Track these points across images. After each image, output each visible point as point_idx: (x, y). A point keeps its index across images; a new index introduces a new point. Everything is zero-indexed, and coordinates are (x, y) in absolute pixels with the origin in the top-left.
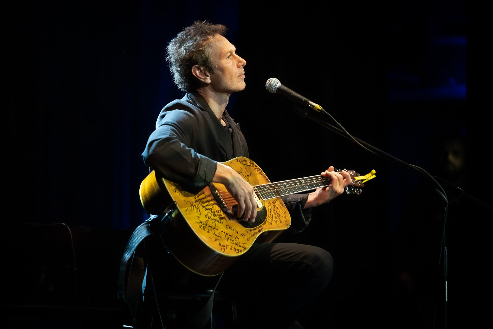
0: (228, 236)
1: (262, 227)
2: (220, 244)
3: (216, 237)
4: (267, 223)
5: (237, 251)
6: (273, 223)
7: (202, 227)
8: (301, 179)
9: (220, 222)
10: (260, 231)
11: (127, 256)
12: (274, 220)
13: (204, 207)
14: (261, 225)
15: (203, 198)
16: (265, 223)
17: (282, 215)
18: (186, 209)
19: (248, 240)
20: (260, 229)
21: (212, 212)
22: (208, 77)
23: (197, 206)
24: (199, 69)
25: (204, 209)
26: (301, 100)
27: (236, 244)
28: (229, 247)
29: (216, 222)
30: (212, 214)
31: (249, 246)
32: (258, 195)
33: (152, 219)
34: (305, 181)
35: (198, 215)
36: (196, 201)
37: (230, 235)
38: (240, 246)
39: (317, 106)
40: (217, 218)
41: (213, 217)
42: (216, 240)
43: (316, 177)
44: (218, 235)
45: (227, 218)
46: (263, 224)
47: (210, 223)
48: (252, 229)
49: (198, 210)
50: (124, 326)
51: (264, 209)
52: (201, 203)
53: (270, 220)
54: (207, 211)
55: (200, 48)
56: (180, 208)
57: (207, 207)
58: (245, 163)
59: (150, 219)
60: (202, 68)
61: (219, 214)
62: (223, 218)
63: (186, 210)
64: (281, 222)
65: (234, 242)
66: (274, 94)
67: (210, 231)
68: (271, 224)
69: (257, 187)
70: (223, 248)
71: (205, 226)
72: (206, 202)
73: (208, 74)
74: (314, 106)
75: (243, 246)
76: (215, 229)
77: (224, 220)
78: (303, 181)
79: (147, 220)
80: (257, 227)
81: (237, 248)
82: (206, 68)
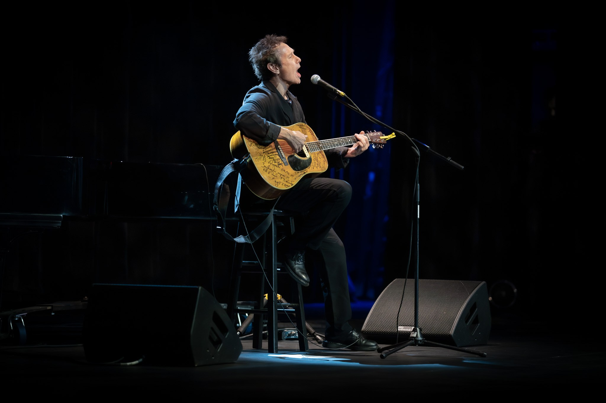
0: (281, 176)
1: (306, 171)
2: (275, 181)
3: (274, 177)
4: (311, 168)
5: (286, 186)
6: (315, 168)
7: (265, 170)
8: (340, 139)
9: (278, 167)
10: (304, 173)
11: (219, 184)
12: (316, 165)
13: (268, 156)
14: (306, 169)
15: (269, 151)
16: (309, 168)
17: (322, 163)
18: (257, 157)
19: (295, 179)
20: (305, 172)
21: (273, 160)
22: (277, 70)
23: (264, 156)
24: (272, 65)
25: (269, 157)
26: (332, 89)
27: (286, 182)
28: (281, 184)
29: (275, 167)
30: (274, 161)
31: (295, 183)
32: (307, 149)
33: (235, 161)
34: (343, 140)
35: (263, 162)
36: (264, 153)
37: (283, 176)
38: (289, 183)
39: (342, 93)
40: (276, 164)
41: (274, 163)
42: (273, 178)
43: (351, 137)
44: (275, 175)
45: (283, 164)
46: (307, 168)
47: (271, 167)
48: (299, 172)
49: (264, 158)
50: (217, 227)
51: (310, 159)
52: (267, 154)
53: (313, 166)
54: (270, 159)
55: (271, 53)
56: (252, 157)
57: (271, 157)
58: (302, 127)
59: (234, 161)
60: (274, 65)
61: (278, 161)
62: (280, 164)
63: (256, 159)
64: (321, 167)
65: (286, 180)
66: (316, 85)
67: (270, 173)
68: (313, 168)
69: (308, 144)
70: (277, 184)
71: (266, 169)
72: (271, 153)
73: (278, 68)
74: (340, 93)
75: (291, 183)
76: (274, 172)
77: (281, 165)
78: (341, 140)
79: (232, 162)
80: (303, 170)
81: (287, 184)
82: (276, 64)
